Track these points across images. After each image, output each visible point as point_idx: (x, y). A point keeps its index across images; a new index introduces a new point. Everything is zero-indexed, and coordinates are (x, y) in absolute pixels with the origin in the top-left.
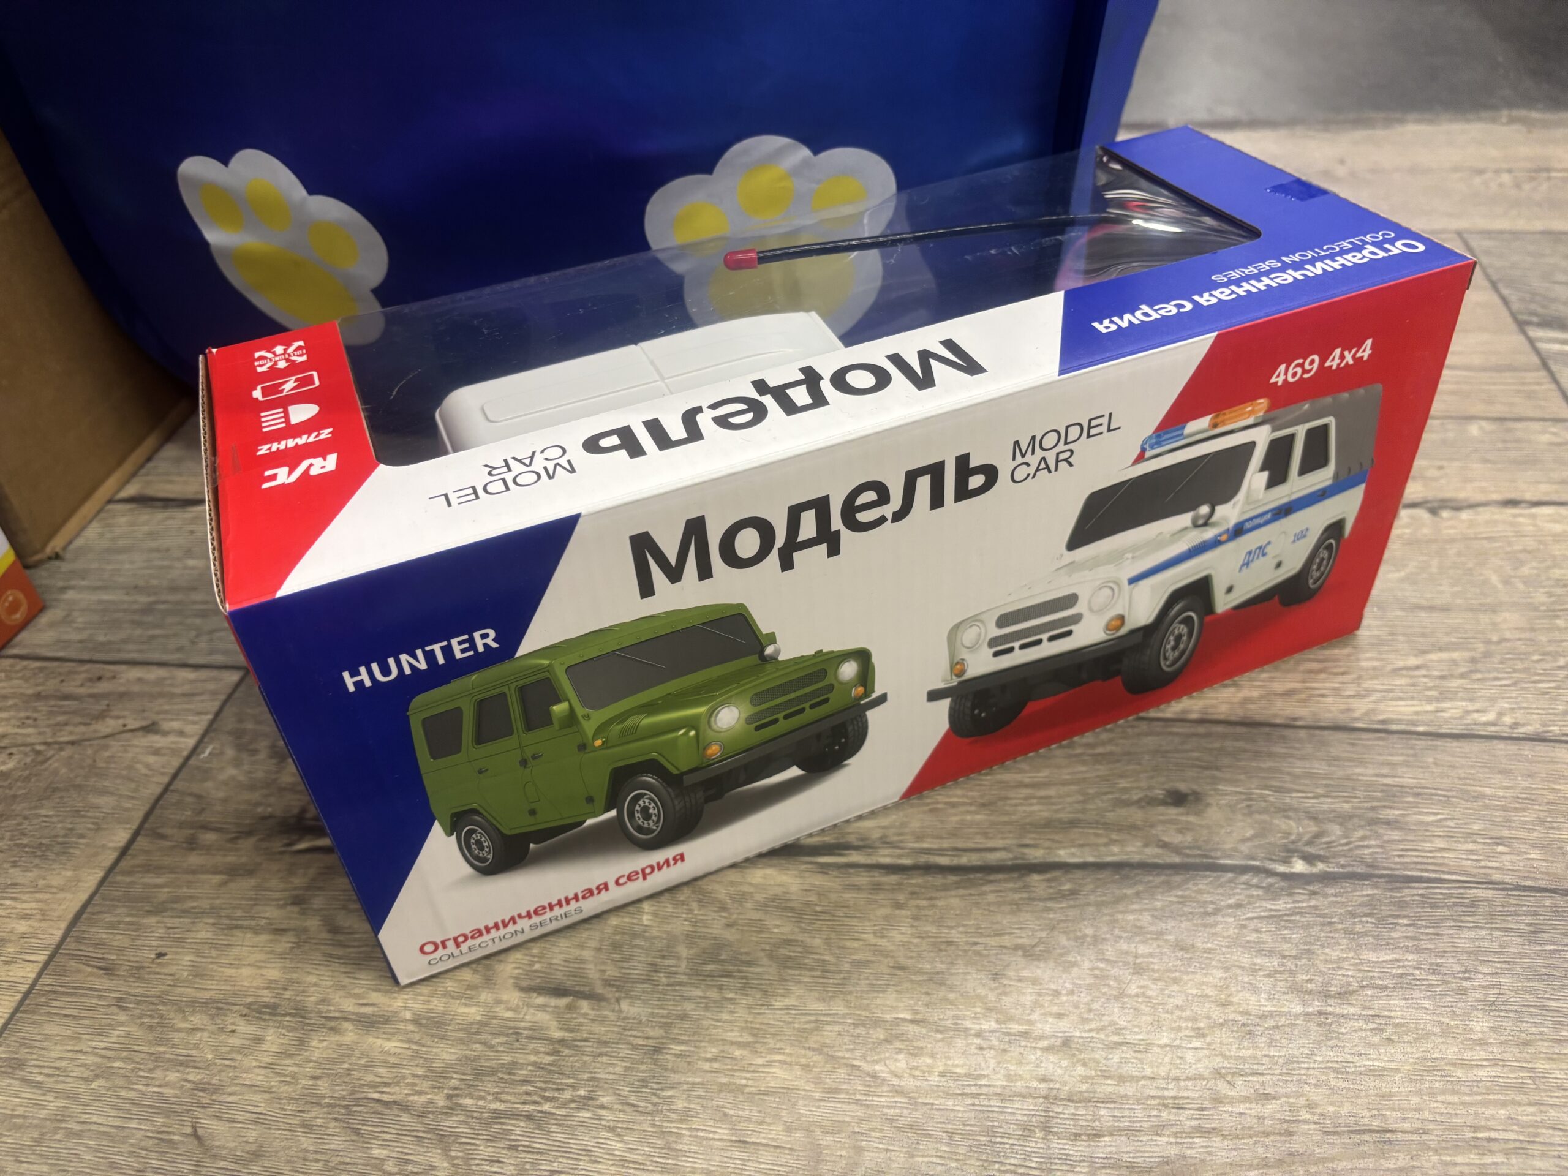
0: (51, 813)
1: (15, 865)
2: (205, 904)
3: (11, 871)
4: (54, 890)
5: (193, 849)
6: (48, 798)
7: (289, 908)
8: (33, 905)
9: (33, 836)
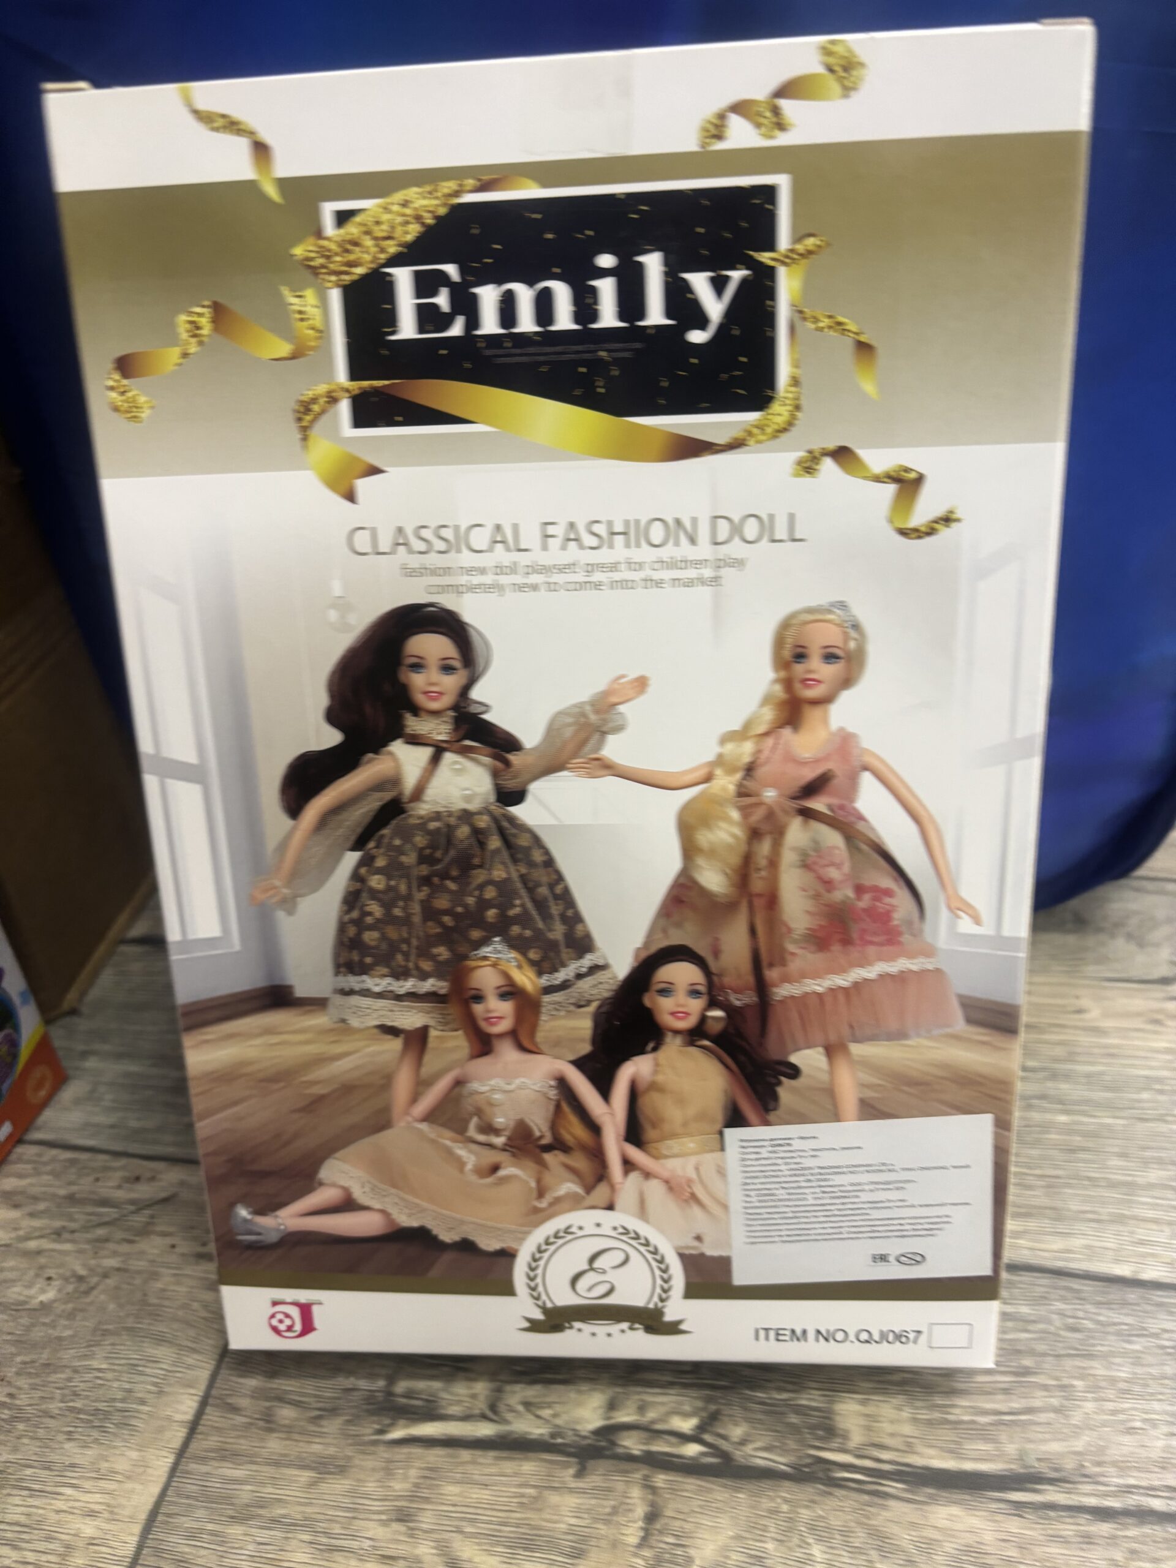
0: (104, 1366)
1: (70, 1436)
2: (295, 1512)
3: (68, 1446)
4: (119, 1478)
5: (270, 1430)
6: (98, 1344)
7: (395, 1526)
8: (97, 1497)
9: (87, 1397)
